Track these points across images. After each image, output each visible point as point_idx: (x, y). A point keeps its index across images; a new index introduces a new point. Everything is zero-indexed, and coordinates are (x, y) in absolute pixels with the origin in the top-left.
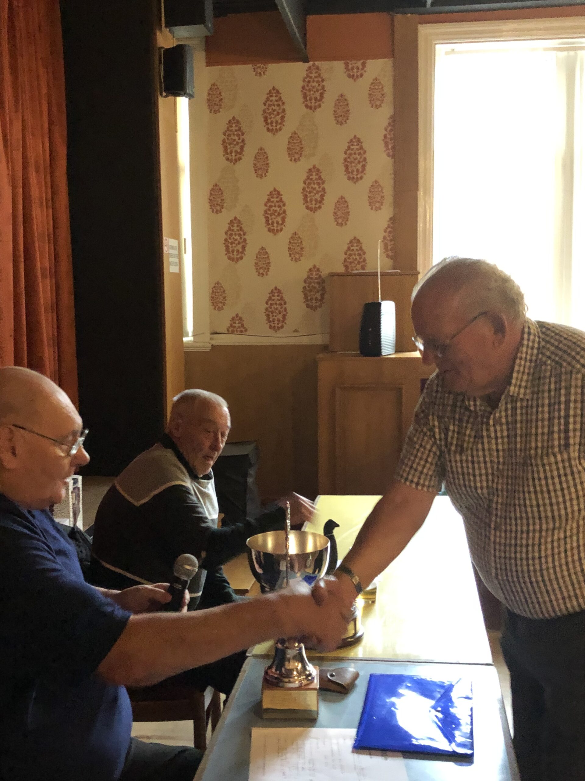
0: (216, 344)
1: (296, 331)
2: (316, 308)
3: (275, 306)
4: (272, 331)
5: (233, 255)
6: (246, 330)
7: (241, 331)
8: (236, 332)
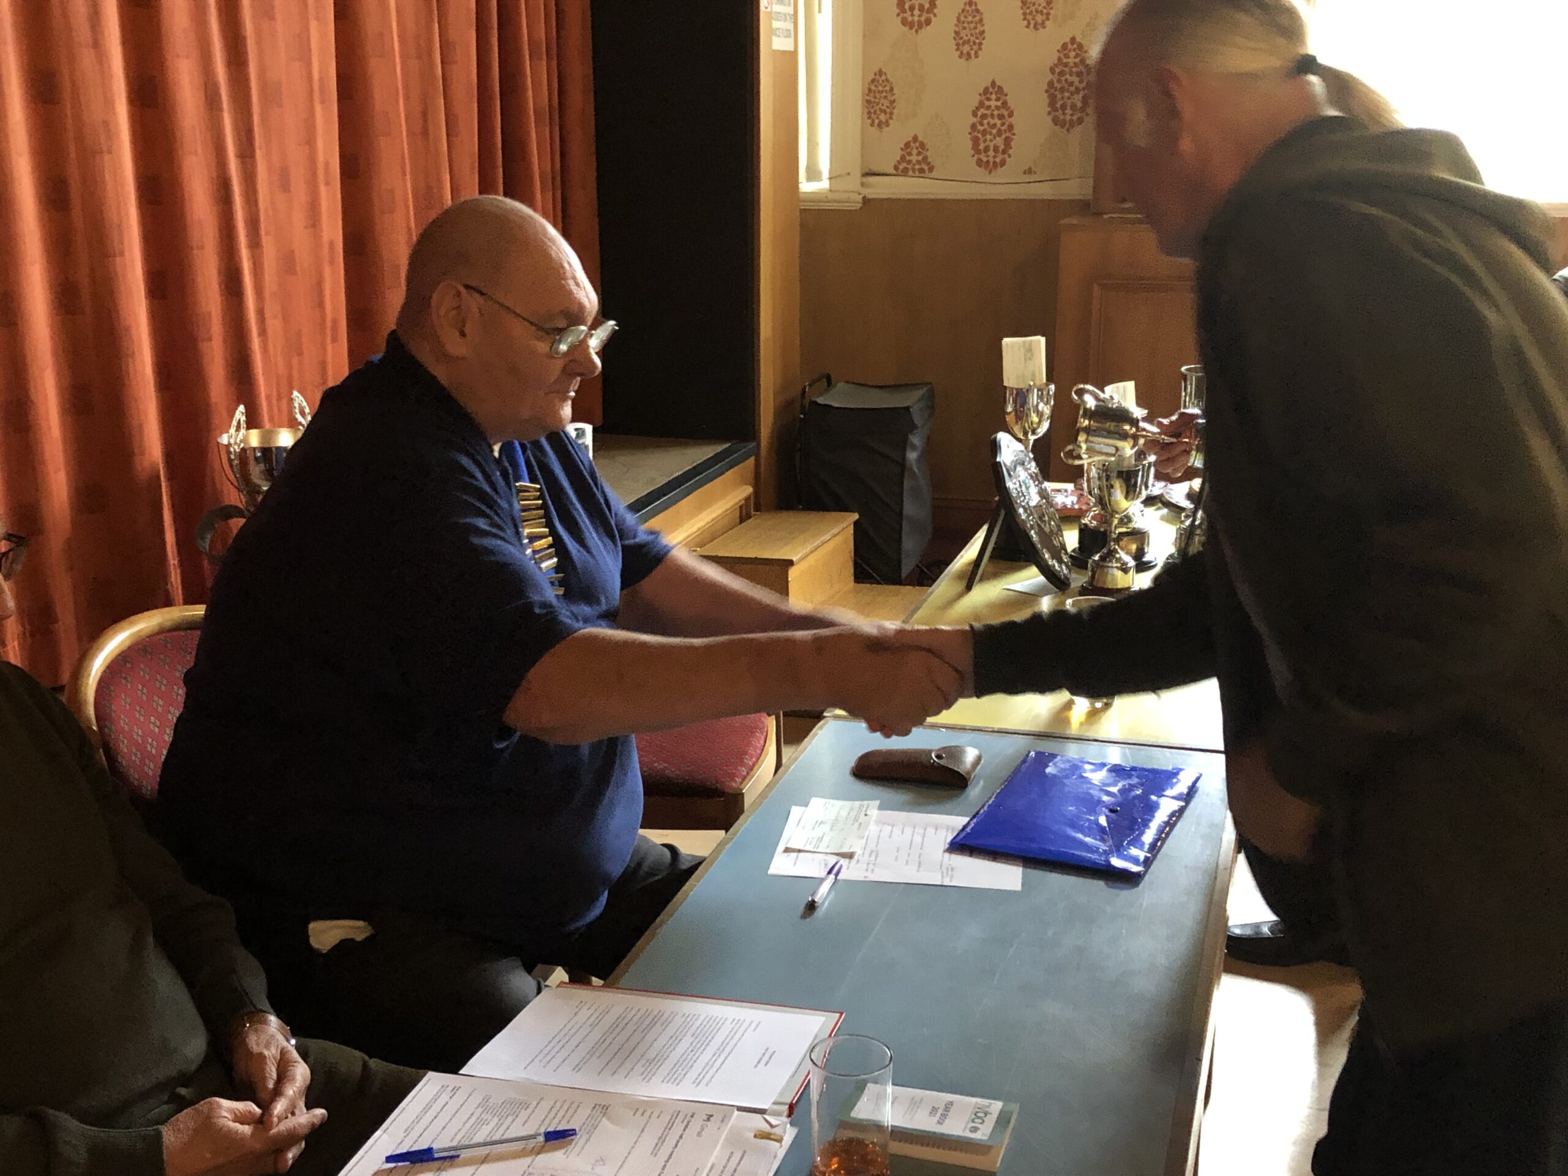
0: (870, 197)
1: (1029, 171)
2: (1072, 124)
3: (992, 122)
4: (981, 170)
5: (912, 15)
6: (931, 169)
7: (922, 171)
8: (911, 173)
